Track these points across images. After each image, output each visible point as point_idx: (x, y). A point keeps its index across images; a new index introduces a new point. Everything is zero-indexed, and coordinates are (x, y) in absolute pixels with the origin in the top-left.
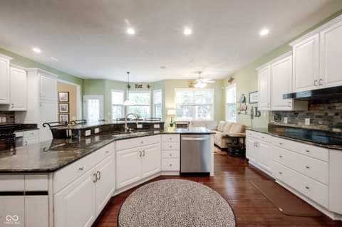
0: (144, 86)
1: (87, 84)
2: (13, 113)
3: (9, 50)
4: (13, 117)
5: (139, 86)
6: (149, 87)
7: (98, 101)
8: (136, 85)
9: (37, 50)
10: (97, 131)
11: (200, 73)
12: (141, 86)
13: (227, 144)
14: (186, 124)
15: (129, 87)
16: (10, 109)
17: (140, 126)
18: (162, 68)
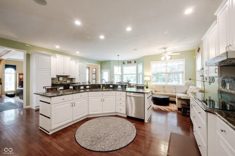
0: (133, 62)
1: (103, 64)
2: (72, 79)
3: (71, 54)
4: (72, 81)
5: (129, 62)
6: (135, 62)
7: (107, 72)
8: (128, 62)
9: (78, 52)
10: (88, 87)
11: (165, 48)
12: (130, 62)
13: (182, 104)
14: (143, 87)
15: (124, 63)
16: (70, 77)
17: (111, 86)
18: (135, 50)
